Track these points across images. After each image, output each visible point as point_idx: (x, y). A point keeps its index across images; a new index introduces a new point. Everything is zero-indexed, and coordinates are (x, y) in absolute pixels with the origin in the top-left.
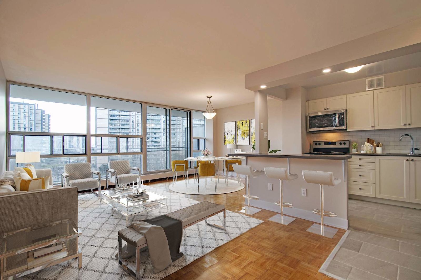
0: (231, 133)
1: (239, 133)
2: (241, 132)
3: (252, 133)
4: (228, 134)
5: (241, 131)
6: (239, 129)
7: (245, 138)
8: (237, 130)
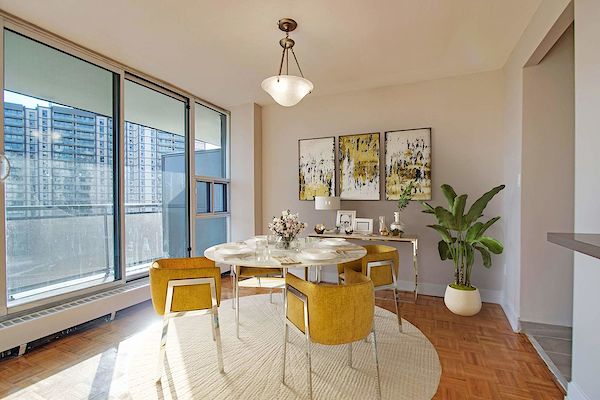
0: (321, 167)
1: (347, 167)
2: (352, 165)
3: (388, 170)
4: (312, 172)
5: (352, 163)
6: (347, 159)
7: (367, 182)
8: (340, 161)
